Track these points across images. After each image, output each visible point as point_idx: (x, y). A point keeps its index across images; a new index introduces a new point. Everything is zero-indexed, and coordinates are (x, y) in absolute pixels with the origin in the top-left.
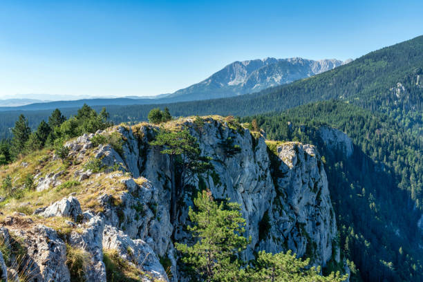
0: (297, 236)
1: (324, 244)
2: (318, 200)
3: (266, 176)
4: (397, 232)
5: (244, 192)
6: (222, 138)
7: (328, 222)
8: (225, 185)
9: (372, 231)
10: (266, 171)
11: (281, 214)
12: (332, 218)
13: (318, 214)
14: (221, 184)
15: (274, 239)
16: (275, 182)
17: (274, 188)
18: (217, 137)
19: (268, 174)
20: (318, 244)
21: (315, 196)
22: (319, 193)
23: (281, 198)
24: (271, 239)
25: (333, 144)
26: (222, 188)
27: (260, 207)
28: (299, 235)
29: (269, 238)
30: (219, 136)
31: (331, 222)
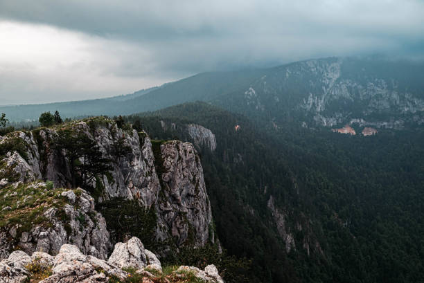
0: (180, 224)
1: (202, 229)
2: (197, 191)
3: (152, 172)
4: (252, 212)
5: (133, 187)
6: (114, 139)
7: (205, 209)
8: (118, 183)
9: (234, 213)
10: (152, 167)
11: (166, 205)
12: (208, 205)
13: (197, 203)
14: (114, 182)
15: (161, 228)
16: (160, 177)
17: (158, 182)
18: (110, 139)
19: (154, 170)
20: (197, 229)
21: (194, 187)
22: (198, 185)
23: (165, 191)
24: (158, 229)
25: (200, 140)
26: (115, 185)
27: (147, 200)
28: (182, 222)
29: (157, 228)
30: (111, 138)
31: (207, 209)
